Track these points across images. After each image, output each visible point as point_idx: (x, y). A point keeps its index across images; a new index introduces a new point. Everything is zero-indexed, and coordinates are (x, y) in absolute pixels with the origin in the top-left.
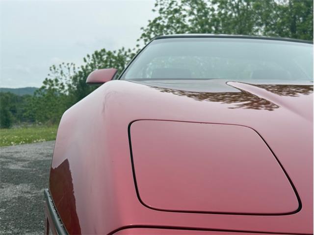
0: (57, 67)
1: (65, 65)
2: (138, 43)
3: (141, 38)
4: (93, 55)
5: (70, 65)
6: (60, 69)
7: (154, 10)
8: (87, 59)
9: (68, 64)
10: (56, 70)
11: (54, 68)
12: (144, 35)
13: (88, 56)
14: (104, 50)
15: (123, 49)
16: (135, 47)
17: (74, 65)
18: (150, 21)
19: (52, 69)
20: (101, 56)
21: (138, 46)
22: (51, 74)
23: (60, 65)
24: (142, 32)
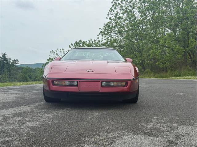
0: (54, 51)
1: (59, 50)
2: (98, 37)
3: (100, 34)
4: (74, 44)
5: (61, 50)
6: (56, 52)
7: (107, 18)
8: (71, 46)
9: (60, 49)
10: (54, 53)
11: (53, 52)
12: (101, 32)
13: (72, 44)
14: (80, 41)
15: (91, 40)
16: (97, 39)
17: (64, 50)
18: (105, 24)
19: (52, 52)
20: (79, 44)
21: (98, 38)
22: (51, 55)
23: (56, 50)
24: (100, 30)
